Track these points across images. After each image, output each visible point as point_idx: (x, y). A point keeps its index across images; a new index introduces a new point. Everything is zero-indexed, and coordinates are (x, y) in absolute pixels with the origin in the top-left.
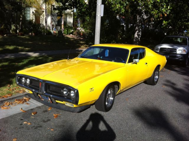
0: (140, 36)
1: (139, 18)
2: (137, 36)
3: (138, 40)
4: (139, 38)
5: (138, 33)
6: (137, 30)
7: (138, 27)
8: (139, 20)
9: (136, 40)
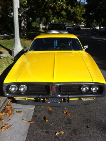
0: (26, 25)
1: (23, 10)
2: (24, 25)
3: (25, 28)
4: (26, 27)
5: (24, 22)
6: (23, 20)
7: (23, 17)
8: (23, 11)
9: (23, 28)
